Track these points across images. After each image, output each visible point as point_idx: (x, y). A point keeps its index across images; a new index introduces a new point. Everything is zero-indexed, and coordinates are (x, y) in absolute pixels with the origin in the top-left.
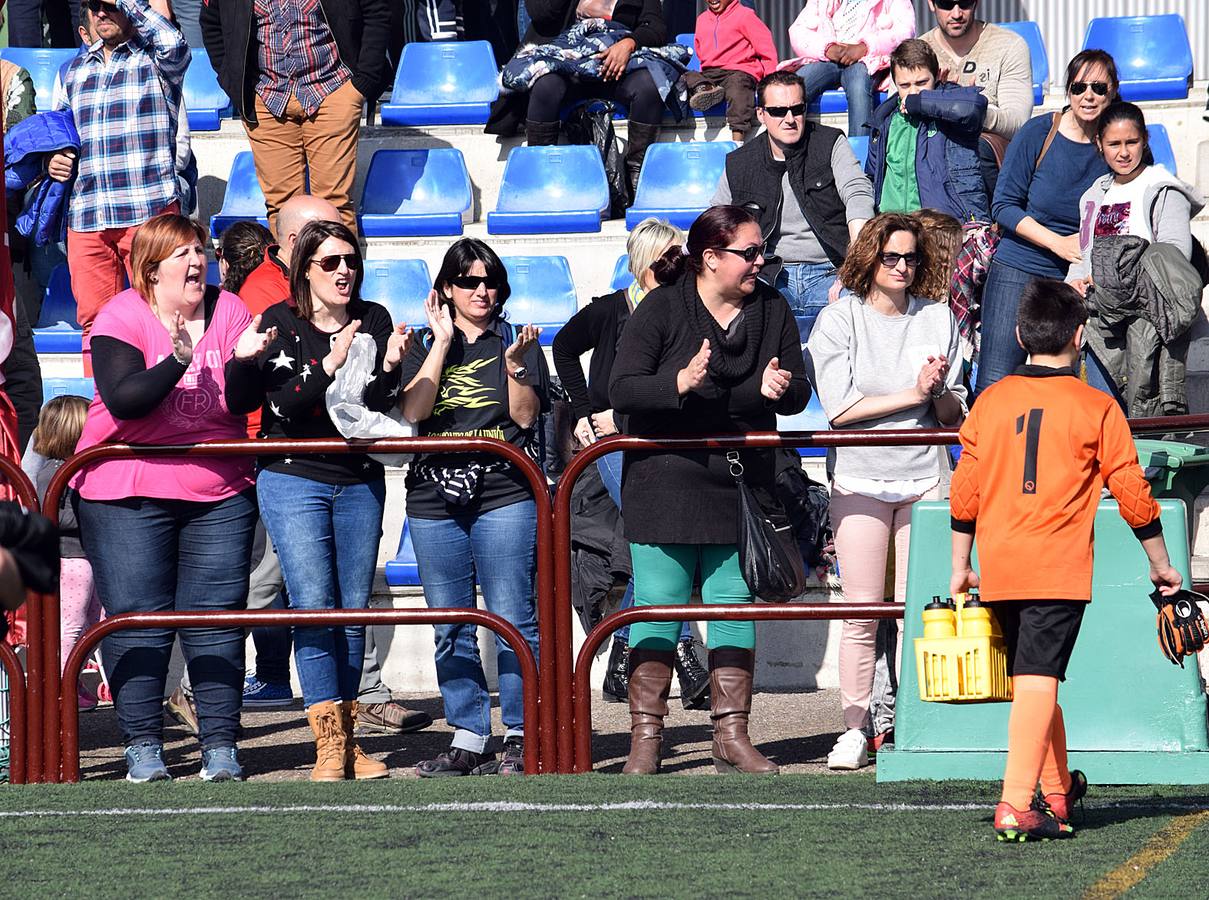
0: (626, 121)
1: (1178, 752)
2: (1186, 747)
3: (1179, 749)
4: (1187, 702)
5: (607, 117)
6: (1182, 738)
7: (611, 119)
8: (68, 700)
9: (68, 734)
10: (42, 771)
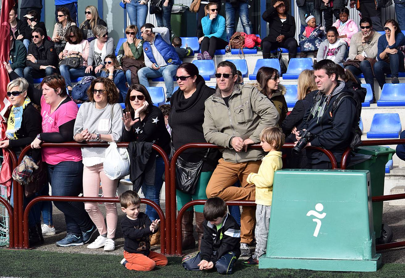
0: (288, 53)
1: (361, 260)
2: (364, 258)
3: (362, 259)
4: (365, 243)
5: (280, 52)
6: (363, 255)
7: (281, 53)
8: (25, 222)
9: (25, 233)
10: (18, 243)
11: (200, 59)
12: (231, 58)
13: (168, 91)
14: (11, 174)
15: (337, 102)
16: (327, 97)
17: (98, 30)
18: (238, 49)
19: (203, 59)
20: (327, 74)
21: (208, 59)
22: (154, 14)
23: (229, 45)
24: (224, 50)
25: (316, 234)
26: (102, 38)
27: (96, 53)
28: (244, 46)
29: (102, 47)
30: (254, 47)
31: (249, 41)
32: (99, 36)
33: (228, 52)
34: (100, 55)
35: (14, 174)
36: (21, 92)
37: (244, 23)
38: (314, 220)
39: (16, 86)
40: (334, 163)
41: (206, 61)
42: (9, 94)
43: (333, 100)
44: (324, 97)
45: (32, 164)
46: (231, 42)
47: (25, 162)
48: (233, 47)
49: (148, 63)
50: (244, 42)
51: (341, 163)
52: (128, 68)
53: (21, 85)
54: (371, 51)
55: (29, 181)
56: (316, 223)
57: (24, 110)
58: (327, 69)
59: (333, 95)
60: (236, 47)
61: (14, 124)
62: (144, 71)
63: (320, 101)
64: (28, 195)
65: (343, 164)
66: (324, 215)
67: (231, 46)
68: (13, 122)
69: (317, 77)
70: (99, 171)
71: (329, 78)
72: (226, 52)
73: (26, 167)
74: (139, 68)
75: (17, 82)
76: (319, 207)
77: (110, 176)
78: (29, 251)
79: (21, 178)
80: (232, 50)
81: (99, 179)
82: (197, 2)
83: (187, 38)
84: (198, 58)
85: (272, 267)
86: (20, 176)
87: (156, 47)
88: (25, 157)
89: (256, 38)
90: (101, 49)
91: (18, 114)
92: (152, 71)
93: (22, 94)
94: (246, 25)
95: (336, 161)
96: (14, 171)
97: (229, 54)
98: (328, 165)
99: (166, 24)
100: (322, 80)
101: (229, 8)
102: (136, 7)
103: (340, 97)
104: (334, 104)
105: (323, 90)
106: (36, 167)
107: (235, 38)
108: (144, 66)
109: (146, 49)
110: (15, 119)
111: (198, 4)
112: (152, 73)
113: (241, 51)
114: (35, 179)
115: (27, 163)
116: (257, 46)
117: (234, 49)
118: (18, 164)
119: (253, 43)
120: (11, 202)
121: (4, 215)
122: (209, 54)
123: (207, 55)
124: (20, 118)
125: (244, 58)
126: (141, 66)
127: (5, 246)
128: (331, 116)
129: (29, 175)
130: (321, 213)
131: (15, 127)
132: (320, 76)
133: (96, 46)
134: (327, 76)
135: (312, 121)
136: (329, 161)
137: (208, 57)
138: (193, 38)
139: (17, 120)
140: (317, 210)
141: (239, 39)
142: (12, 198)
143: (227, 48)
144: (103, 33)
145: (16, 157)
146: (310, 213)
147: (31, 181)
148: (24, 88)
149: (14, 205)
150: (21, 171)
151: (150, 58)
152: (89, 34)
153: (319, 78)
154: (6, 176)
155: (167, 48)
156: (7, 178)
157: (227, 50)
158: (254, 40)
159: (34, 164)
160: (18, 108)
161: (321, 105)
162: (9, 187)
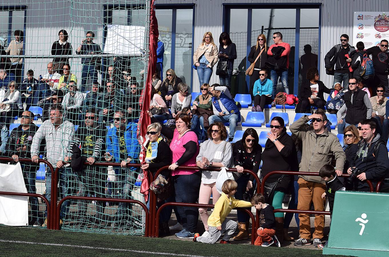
8: (157, 219)
9: (157, 227)
10: (151, 234)
11: (254, 111)
12: (276, 111)
13: (231, 133)
14: (149, 186)
15: (377, 147)
16: (369, 144)
17: (181, 86)
18: (281, 105)
19: (256, 111)
20: (370, 127)
21: (260, 111)
22: (218, 76)
23: (275, 101)
24: (270, 105)
25: (361, 233)
26: (184, 93)
27: (178, 104)
28: (286, 103)
29: (183, 99)
30: (293, 104)
31: (290, 99)
32: (181, 91)
33: (273, 107)
34: (181, 106)
35: (151, 186)
36: (157, 133)
37: (285, 86)
38: (360, 224)
39: (154, 128)
40: (372, 188)
41: (258, 112)
42: (148, 133)
43: (373, 146)
44: (366, 144)
45: (164, 180)
46: (276, 99)
47: (159, 178)
48: (277, 103)
49: (216, 112)
50: (286, 100)
51: (376, 188)
52: (202, 115)
53: (157, 128)
54: (382, 111)
55: (161, 191)
56: (361, 226)
57: (158, 144)
58: (370, 124)
59: (373, 142)
60: (280, 103)
61: (151, 154)
62: (213, 118)
63: (363, 147)
64: (159, 201)
65: (378, 189)
66: (367, 221)
67: (276, 102)
68: (150, 152)
69: (364, 130)
70: (212, 186)
71: (372, 131)
72: (272, 106)
73: (160, 182)
74: (209, 115)
75: (154, 126)
76: (364, 216)
77: (220, 191)
78: (160, 238)
79: (156, 189)
80: (277, 105)
81: (211, 192)
82: (251, 69)
83: (243, 95)
84: (252, 110)
85: (331, 254)
86: (155, 187)
87: (221, 101)
88: (159, 175)
89: (294, 98)
90: (182, 101)
91: (154, 147)
92: (219, 118)
93: (157, 134)
94: (286, 87)
95: (373, 187)
96: (152, 184)
97: (274, 108)
98: (368, 189)
99: (228, 83)
100: (367, 131)
101: (273, 74)
102: (204, 69)
103: (378, 143)
104: (375, 148)
105: (367, 138)
106: (166, 182)
107: (279, 97)
108: (213, 114)
109: (214, 103)
110: (152, 151)
111: (251, 70)
112: (219, 119)
113: (283, 107)
114: (165, 191)
115: (160, 179)
116: (295, 104)
117: (278, 105)
118: (154, 179)
119: (292, 101)
120: (148, 206)
121: (141, 214)
122: (261, 108)
123: (259, 108)
124: (156, 150)
125: (285, 112)
126: (211, 114)
127: (141, 235)
128: (374, 156)
129: (161, 187)
130: (365, 220)
131: (152, 156)
132: (365, 129)
133: (178, 98)
134: (370, 129)
135: (358, 160)
136: (369, 186)
137: (260, 110)
138: (247, 95)
139: (154, 151)
140: (362, 217)
141: (282, 97)
142: (148, 203)
143: (273, 103)
144: (185, 89)
145: (153, 175)
146: (358, 220)
147: (163, 192)
148: (158, 130)
149: (150, 208)
150: (156, 185)
151: (217, 109)
152: (169, 88)
153: (365, 130)
154: (145, 188)
155: (229, 102)
156: (146, 189)
157: (273, 105)
158: (293, 99)
159: (165, 180)
160: (154, 143)
161: (364, 149)
162: (147, 196)
